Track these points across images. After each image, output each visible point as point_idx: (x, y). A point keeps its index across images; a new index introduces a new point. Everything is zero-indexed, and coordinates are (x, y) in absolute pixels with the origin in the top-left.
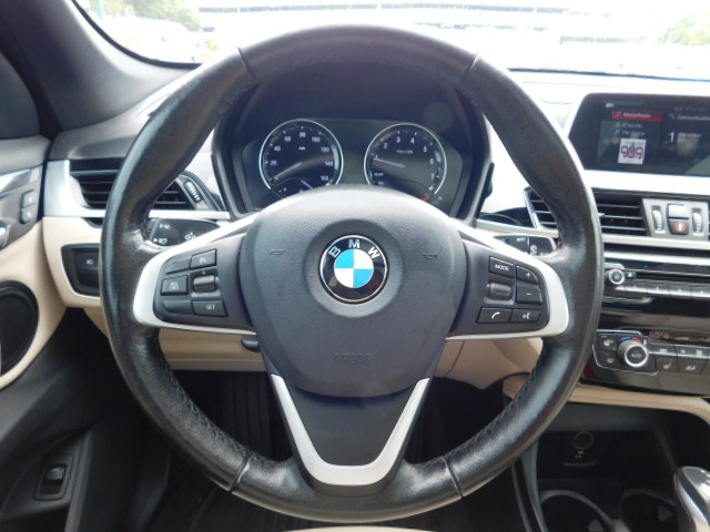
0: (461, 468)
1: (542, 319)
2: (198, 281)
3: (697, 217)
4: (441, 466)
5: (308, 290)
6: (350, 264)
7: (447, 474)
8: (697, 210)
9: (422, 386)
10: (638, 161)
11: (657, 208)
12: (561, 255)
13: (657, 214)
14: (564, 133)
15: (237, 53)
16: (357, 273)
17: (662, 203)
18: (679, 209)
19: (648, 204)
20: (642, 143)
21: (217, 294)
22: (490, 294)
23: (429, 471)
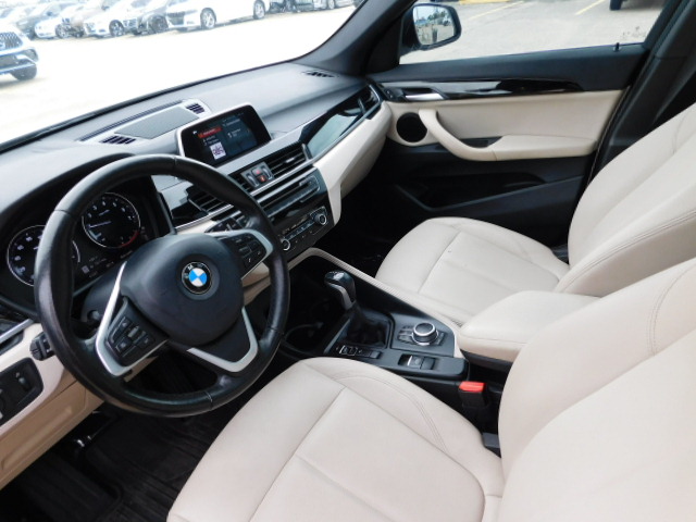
0: (275, 324)
1: (264, 250)
2: (130, 335)
3: (265, 170)
4: (269, 331)
5: (188, 298)
6: (195, 277)
7: (272, 331)
8: (263, 167)
9: (244, 311)
10: (223, 154)
11: (248, 175)
12: (252, 222)
13: (251, 178)
14: (182, 157)
15: (64, 213)
16: (201, 278)
17: (249, 171)
18: (257, 171)
19: (244, 174)
20: (219, 145)
21: (144, 333)
22: (242, 254)
23: (266, 335)
